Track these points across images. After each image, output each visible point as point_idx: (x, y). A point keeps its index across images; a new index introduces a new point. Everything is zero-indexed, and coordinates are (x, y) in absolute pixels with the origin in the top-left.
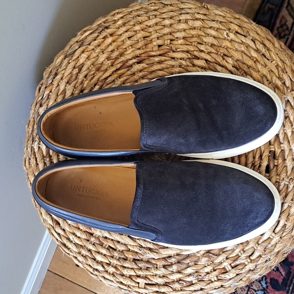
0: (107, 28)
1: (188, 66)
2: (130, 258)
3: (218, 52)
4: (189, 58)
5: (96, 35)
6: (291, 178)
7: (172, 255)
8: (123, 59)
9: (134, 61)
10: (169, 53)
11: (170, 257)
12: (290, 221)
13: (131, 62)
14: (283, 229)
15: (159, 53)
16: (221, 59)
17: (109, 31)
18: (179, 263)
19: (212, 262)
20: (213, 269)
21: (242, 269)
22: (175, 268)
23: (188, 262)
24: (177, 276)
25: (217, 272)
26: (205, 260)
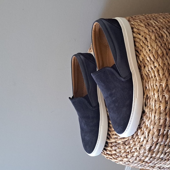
18: (116, 146)
19: (125, 148)
20: (125, 152)
21: (134, 154)
22: (113, 148)
23: (118, 146)
24: (114, 152)
25: (125, 153)
26: (122, 146)
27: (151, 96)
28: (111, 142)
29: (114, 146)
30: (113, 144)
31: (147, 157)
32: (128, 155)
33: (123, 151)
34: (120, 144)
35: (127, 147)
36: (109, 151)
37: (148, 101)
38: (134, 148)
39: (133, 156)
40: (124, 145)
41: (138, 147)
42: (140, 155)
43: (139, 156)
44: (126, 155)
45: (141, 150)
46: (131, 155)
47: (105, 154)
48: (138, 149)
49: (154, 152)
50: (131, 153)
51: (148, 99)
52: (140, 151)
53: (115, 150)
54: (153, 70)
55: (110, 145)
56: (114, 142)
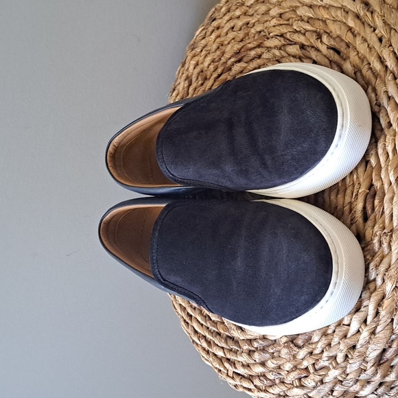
0: (214, 20)
2: (223, 334)
4: (284, 45)
5: (204, 32)
6: (385, 233)
9: (233, 60)
10: (265, 42)
11: (255, 339)
12: (384, 308)
13: (230, 62)
14: (375, 319)
15: (256, 43)
16: (315, 37)
17: (215, 24)
18: (264, 350)
19: (294, 357)
20: (295, 368)
21: (325, 375)
22: (257, 356)
23: (272, 351)
24: (259, 369)
25: (296, 373)
26: (284, 351)
27: (386, 186)
28: (249, 337)
29: (260, 350)
30: (256, 345)
31: (369, 382)
32: (306, 377)
33: (288, 366)
34: (279, 345)
35: (302, 353)
36: (243, 365)
37: (376, 202)
38: (325, 354)
39: (322, 382)
40: (292, 345)
41: (341, 351)
42: (348, 378)
43: (342, 382)
44: (300, 379)
45: (350, 362)
46: (318, 378)
47: (230, 374)
48: (340, 359)
49: (392, 367)
50: (316, 370)
51: (374, 197)
52: (348, 366)
53: (263, 364)
54: (392, 101)
55: (246, 347)
56: (260, 339)
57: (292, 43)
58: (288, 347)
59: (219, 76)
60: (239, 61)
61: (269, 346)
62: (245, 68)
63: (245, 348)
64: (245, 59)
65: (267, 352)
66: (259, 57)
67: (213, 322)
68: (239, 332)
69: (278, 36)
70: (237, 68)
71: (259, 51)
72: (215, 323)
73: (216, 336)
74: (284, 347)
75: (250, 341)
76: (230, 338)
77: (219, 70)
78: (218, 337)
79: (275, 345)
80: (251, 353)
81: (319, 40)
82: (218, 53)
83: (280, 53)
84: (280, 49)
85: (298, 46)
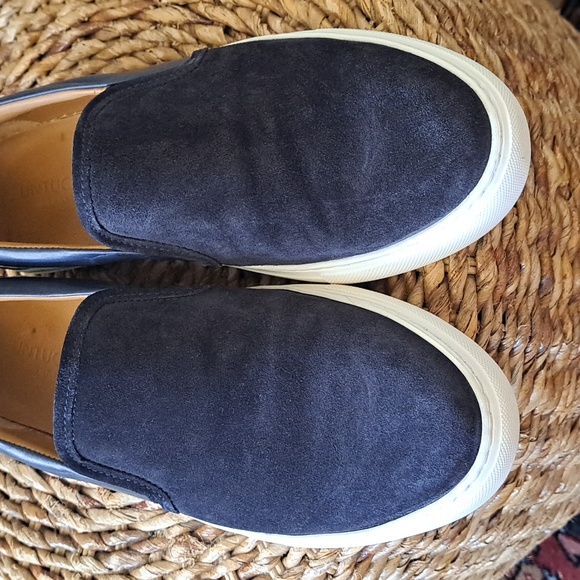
1: (186, 43)
2: (35, 522)
3: (257, 4)
4: (189, 23)
7: (117, 529)
8: (52, 29)
9: (75, 32)
10: (148, 12)
11: (111, 532)
13: (67, 36)
15: (127, 11)
16: (258, 20)
18: (128, 550)
19: (197, 560)
22: (114, 561)
26: (176, 554)
28: (96, 528)
29: (121, 549)
30: (113, 541)
34: (164, 539)
35: (214, 553)
40: (193, 540)
52: (307, 572)
53: (126, 574)
55: (88, 545)
56: (120, 530)
57: (209, 22)
58: (187, 544)
59: (41, 57)
60: (87, 37)
61: (140, 542)
62: (100, 51)
63: (86, 546)
64: (102, 35)
65: (136, 553)
66: (133, 35)
67: (14, 502)
68: (78, 519)
69: (177, 5)
70: (83, 48)
71: (134, 25)
72: (18, 505)
73: (19, 528)
74: (178, 543)
75: (99, 535)
76: (51, 529)
77: (43, 47)
78: (25, 529)
79: (155, 540)
80: (102, 556)
81: (265, 26)
82: (42, 15)
83: (182, 36)
84: (181, 28)
85: (221, 30)
